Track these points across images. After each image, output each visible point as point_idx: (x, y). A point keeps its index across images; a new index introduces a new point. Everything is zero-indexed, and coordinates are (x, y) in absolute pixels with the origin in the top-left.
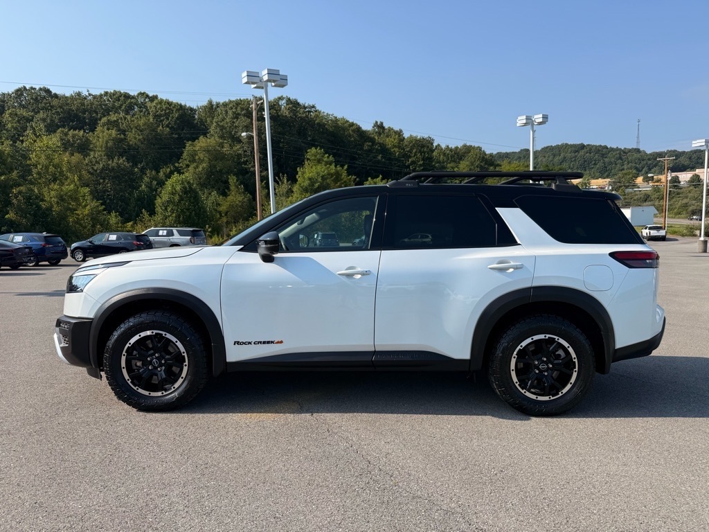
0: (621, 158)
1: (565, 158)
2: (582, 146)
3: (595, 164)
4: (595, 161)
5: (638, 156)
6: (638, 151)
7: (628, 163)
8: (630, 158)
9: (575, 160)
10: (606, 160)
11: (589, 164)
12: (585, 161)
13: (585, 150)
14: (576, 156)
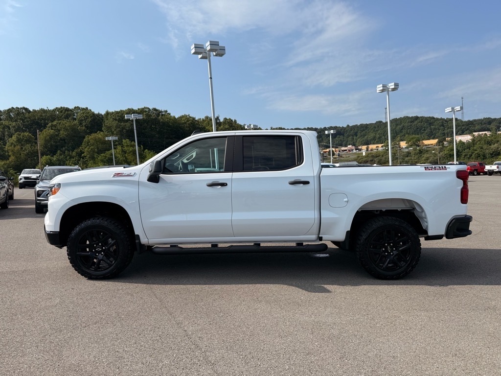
0: (443, 125)
4: (425, 127)
9: (411, 128)
11: (420, 130)
12: (418, 128)
13: (418, 120)
14: (411, 125)
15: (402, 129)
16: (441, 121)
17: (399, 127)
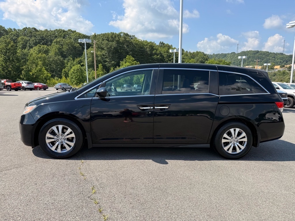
0: (274, 57)
2: (258, 52)
4: (263, 58)
5: (282, 56)
8: (278, 57)
10: (268, 58)
12: (259, 58)
14: (255, 56)
16: (273, 54)
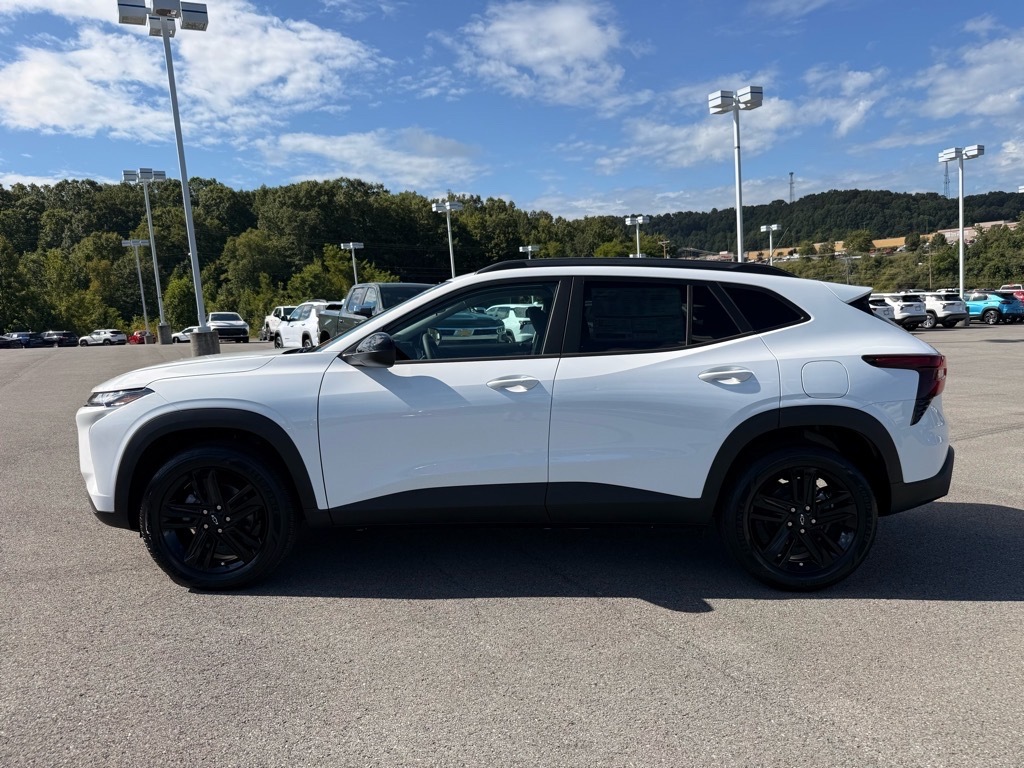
0: (908, 209)
1: (829, 211)
2: (856, 193)
3: (871, 219)
4: (872, 213)
5: (932, 204)
6: (934, 196)
7: (919, 215)
8: (922, 208)
9: (843, 214)
10: (887, 212)
11: (862, 219)
12: (857, 215)
13: (859, 199)
14: (844, 209)
15: (826, 217)
16: (906, 200)
17: (820, 211)
